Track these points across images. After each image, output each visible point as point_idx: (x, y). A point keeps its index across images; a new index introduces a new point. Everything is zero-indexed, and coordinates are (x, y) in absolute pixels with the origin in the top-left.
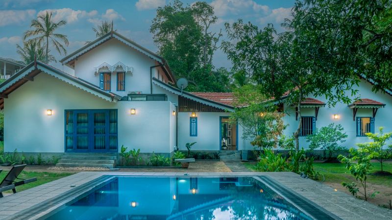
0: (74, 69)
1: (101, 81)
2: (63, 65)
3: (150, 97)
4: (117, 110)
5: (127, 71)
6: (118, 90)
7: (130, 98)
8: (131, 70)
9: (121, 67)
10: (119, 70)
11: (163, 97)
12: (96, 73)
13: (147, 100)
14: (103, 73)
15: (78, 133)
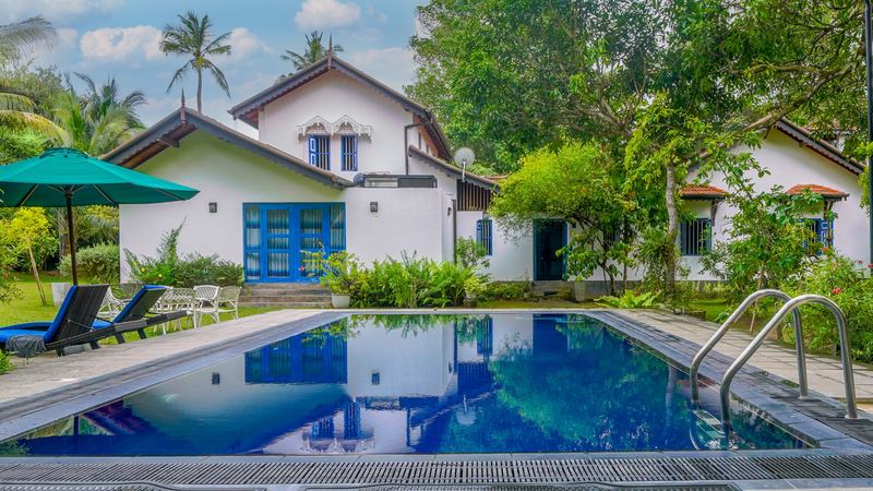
0: (257, 127)
1: (310, 152)
2: (235, 119)
3: (406, 181)
4: (344, 204)
5: (359, 132)
6: (344, 169)
7: (367, 184)
8: (368, 132)
9: (349, 125)
10: (346, 132)
11: (429, 182)
12: (300, 135)
13: (399, 186)
14: (316, 137)
15: (269, 247)
